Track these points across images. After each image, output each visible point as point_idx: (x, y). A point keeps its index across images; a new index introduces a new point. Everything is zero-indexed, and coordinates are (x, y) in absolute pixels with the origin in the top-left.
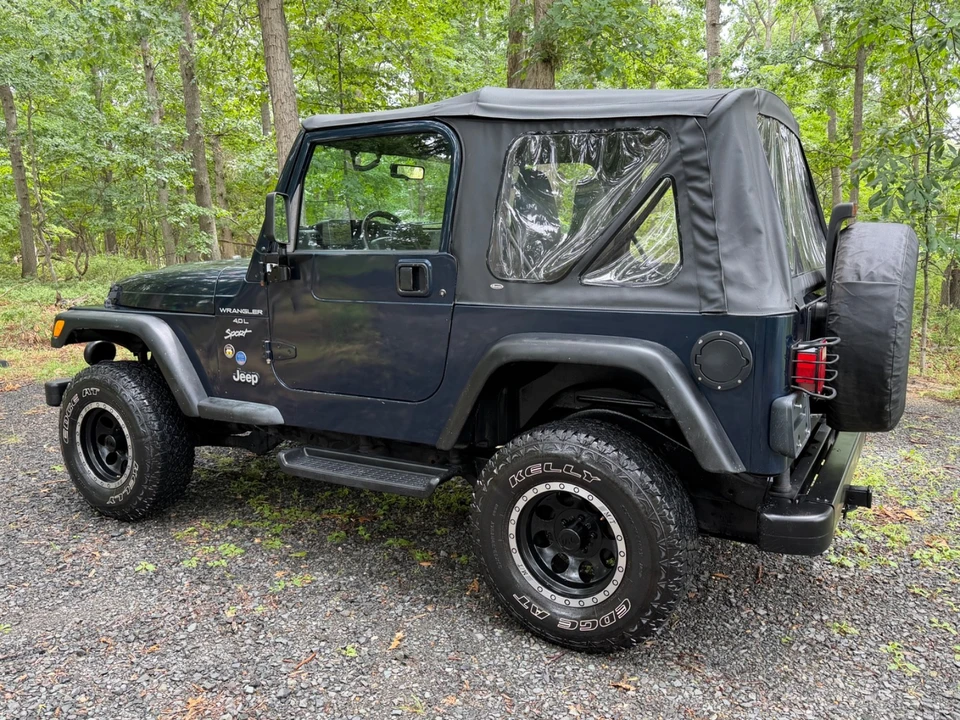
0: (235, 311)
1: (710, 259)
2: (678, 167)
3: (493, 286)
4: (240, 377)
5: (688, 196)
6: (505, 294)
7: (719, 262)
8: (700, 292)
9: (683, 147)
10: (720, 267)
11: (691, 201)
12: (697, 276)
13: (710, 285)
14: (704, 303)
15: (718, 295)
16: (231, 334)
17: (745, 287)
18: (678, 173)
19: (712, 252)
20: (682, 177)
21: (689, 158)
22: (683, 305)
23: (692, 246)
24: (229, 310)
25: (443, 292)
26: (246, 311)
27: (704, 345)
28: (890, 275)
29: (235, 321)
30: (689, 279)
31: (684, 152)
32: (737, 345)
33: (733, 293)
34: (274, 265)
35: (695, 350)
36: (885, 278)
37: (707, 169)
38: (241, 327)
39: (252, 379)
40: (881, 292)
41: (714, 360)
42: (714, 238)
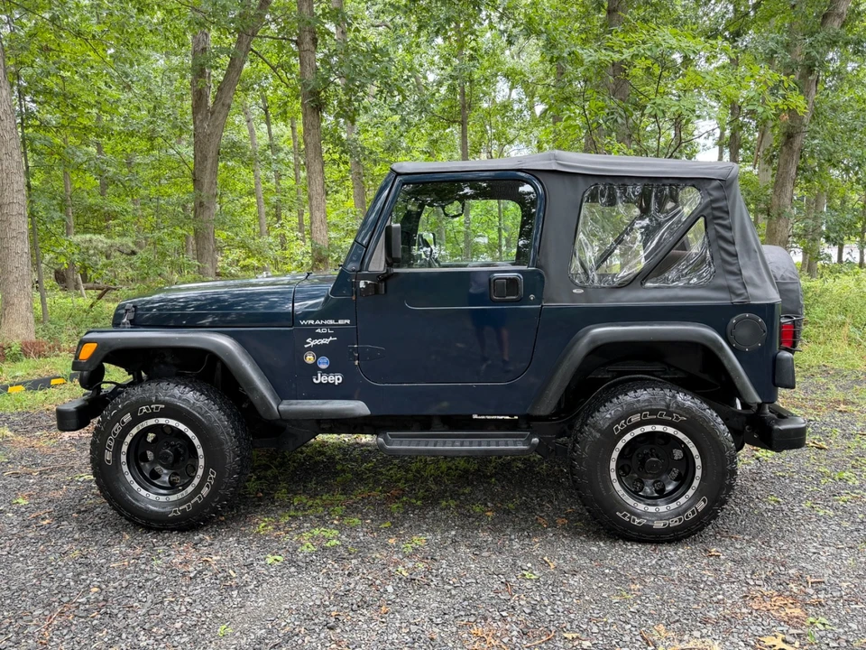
0: (318, 322)
1: (734, 269)
2: (708, 211)
3: (575, 291)
4: (322, 379)
5: (715, 229)
6: (585, 296)
7: (740, 270)
8: (730, 289)
9: (712, 198)
10: (741, 274)
11: (717, 232)
12: (726, 280)
13: (736, 285)
14: (733, 296)
15: (743, 291)
16: (311, 343)
17: (755, 286)
18: (709, 214)
19: (735, 264)
20: (711, 217)
21: (715, 205)
22: (719, 298)
23: (720, 261)
24: (312, 322)
25: (532, 297)
26: (331, 322)
27: (736, 323)
28: (792, 277)
29: (318, 331)
30: (721, 281)
31: (712, 201)
32: (758, 321)
33: (750, 290)
34: (369, 282)
35: (730, 327)
36: (791, 278)
37: (727, 213)
38: (326, 336)
39: (336, 379)
40: (791, 287)
41: (743, 333)
42: (735, 255)
